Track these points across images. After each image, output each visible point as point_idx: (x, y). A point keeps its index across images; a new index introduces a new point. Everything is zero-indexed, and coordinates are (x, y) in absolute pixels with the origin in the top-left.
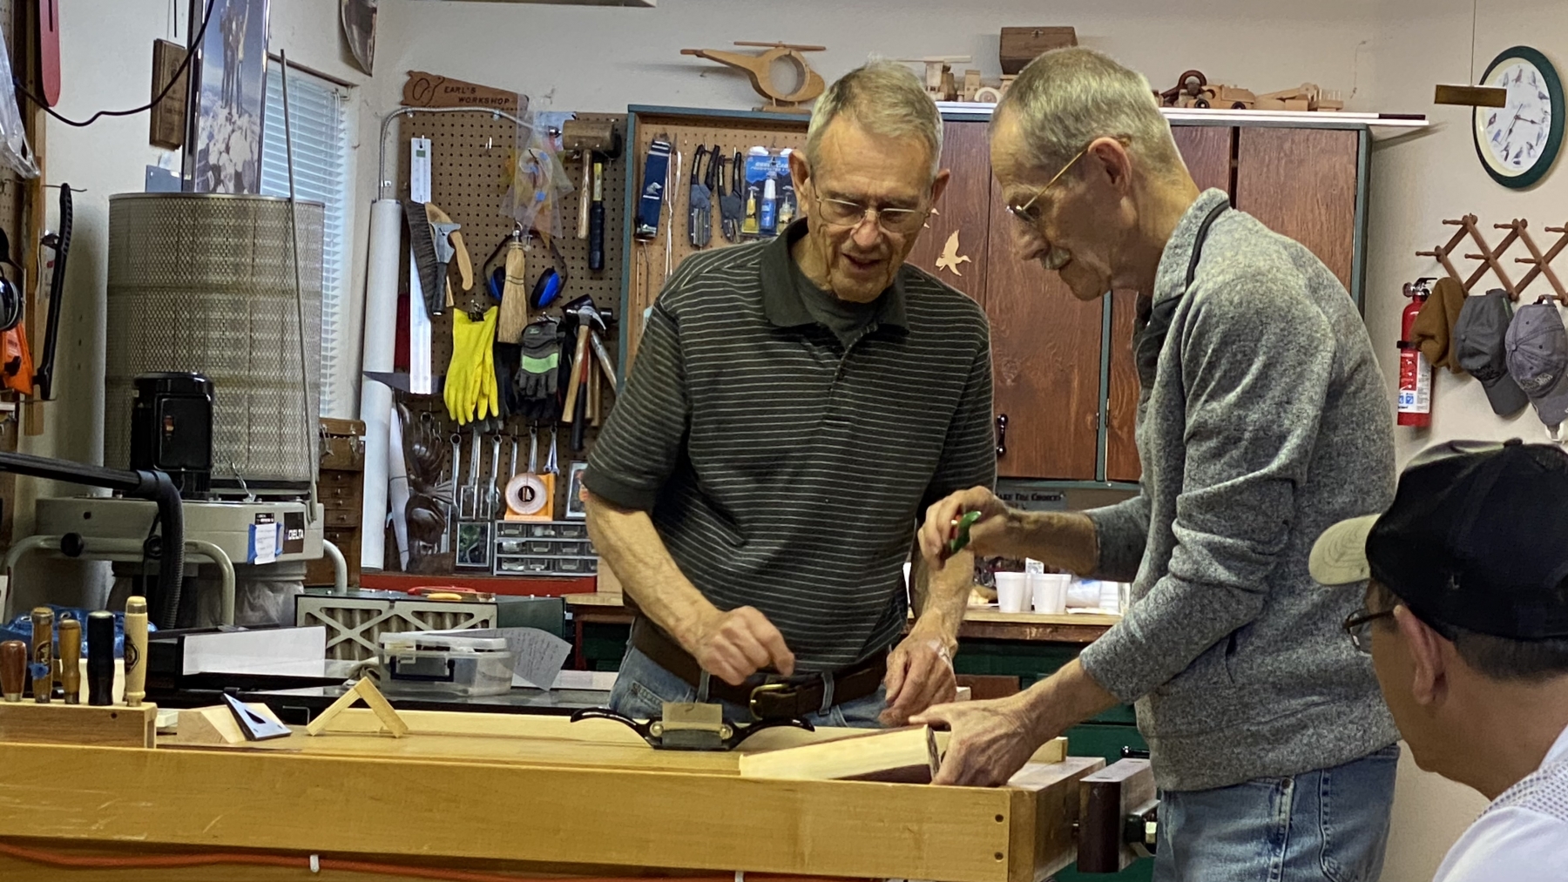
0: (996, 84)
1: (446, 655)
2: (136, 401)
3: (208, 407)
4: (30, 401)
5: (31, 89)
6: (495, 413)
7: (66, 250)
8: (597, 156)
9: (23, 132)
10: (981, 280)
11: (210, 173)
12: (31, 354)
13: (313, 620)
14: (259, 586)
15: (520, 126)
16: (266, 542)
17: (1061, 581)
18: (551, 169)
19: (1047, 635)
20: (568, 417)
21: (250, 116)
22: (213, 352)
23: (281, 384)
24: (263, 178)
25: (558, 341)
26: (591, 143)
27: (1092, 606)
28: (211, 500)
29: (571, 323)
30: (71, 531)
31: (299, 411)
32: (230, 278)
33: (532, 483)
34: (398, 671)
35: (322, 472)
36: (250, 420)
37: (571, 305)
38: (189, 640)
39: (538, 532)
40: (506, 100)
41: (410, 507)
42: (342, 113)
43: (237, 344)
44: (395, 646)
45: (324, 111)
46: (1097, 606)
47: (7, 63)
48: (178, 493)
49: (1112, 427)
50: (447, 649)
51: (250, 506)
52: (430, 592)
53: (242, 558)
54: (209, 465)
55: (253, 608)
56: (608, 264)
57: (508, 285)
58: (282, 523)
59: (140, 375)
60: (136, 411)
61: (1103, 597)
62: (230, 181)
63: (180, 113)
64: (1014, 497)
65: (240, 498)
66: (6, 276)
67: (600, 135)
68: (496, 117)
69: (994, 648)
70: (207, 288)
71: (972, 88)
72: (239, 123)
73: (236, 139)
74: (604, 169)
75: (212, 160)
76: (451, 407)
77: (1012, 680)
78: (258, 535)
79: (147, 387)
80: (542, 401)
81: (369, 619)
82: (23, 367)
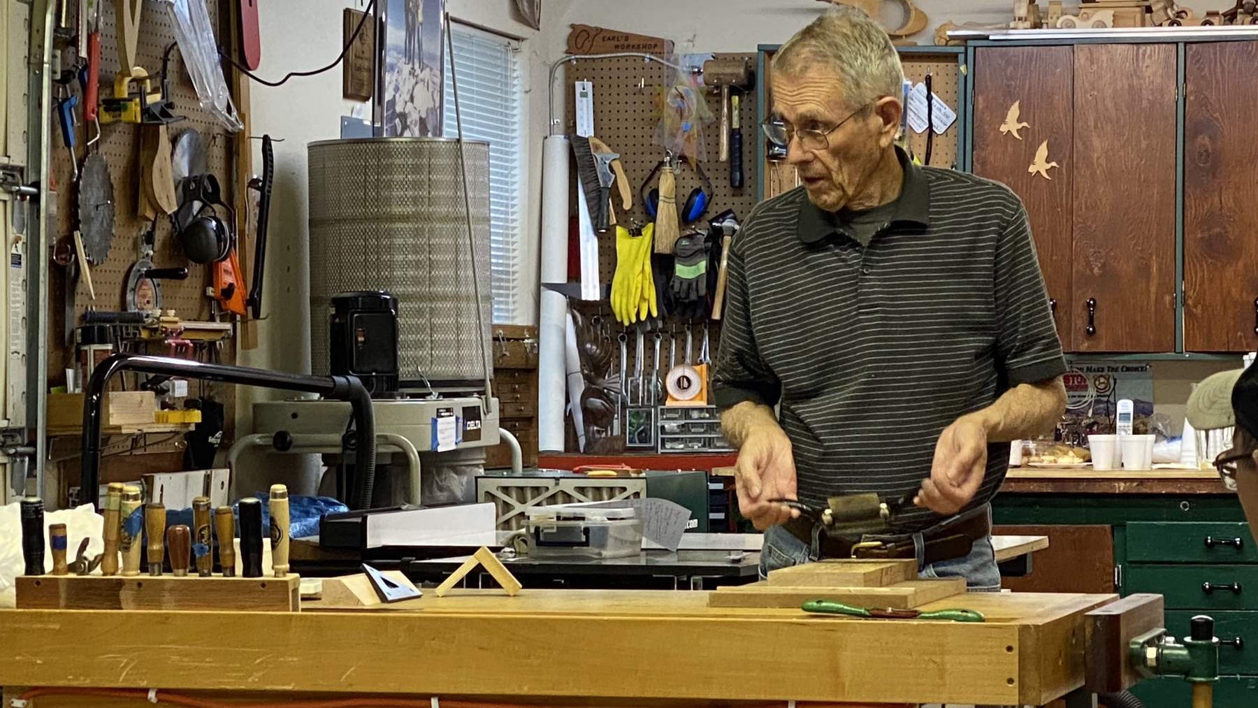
0: (1075, 12)
1: (582, 524)
2: (334, 317)
3: (393, 320)
4: (244, 320)
5: (235, 58)
6: (655, 314)
7: (269, 192)
8: (733, 90)
9: (228, 93)
10: (1068, 184)
11: (397, 121)
12: (244, 281)
13: (491, 497)
14: (445, 470)
15: (668, 67)
16: (447, 433)
17: (1146, 442)
18: (695, 102)
19: (1133, 488)
20: (716, 315)
21: (431, 70)
22: (398, 273)
23: (457, 297)
24: (445, 121)
25: (706, 251)
26: (728, 78)
27: (1174, 462)
28: (399, 398)
29: (716, 235)
30: (283, 429)
31: (473, 320)
32: (410, 209)
33: (688, 372)
34: (542, 538)
35: (496, 370)
36: (431, 329)
37: (716, 219)
38: (371, 519)
39: (695, 415)
40: (654, 45)
41: (584, 397)
42: (515, 63)
43: (418, 265)
44: (538, 517)
45: (499, 62)
46: (1178, 462)
47: (212, 35)
48: (369, 395)
49: (1188, 305)
50: (583, 519)
51: (434, 402)
52: (590, 470)
53: (427, 447)
54: (395, 369)
55: (441, 489)
56: (747, 182)
57: (661, 204)
58: (461, 415)
59: (334, 295)
60: (333, 325)
61: (1184, 454)
62: (415, 125)
63: (369, 70)
64: (1106, 369)
65: (423, 396)
66: (217, 215)
67: (736, 71)
68: (647, 60)
69: (1089, 501)
70: (392, 218)
71: (1055, 17)
72: (421, 76)
73: (420, 91)
74: (741, 101)
75: (399, 109)
76: (617, 310)
77: (1103, 529)
78: (439, 427)
79: (342, 305)
80: (693, 303)
81: (539, 495)
82: (236, 290)
